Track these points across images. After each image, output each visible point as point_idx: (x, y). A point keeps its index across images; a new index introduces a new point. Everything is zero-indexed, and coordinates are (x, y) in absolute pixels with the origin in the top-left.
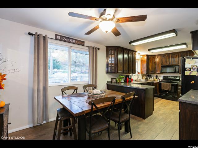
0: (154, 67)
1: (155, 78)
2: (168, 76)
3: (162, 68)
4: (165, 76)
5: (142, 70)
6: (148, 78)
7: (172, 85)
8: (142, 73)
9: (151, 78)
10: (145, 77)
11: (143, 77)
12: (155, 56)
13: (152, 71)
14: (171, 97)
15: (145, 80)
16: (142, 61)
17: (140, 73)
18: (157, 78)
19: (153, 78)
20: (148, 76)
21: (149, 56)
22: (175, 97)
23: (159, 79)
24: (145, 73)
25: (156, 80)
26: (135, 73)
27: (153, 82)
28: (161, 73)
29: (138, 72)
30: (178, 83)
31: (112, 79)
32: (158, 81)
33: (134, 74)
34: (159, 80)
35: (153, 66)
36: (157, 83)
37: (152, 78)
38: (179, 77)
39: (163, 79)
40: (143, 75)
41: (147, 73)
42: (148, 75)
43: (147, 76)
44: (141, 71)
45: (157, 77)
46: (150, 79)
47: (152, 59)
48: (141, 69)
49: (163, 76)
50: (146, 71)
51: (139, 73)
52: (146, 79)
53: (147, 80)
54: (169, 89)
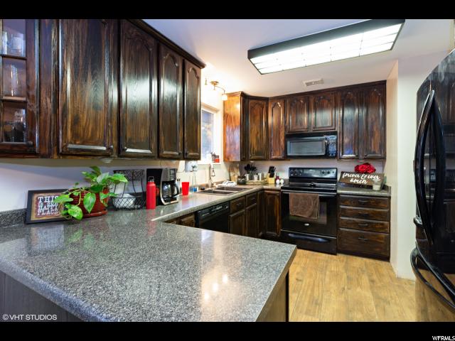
0: (264, 137)
1: (267, 174)
2: (303, 169)
3: (288, 143)
4: (294, 169)
5: (228, 149)
6: (247, 176)
7: (322, 199)
8: (226, 158)
9: (255, 177)
10: (239, 174)
11: (232, 174)
12: (266, 99)
13: (257, 153)
14: (320, 239)
15: (239, 183)
16: (227, 117)
17: (221, 158)
18: (272, 176)
19: (263, 175)
20: (245, 168)
21: (251, 101)
22: (329, 240)
23: (277, 178)
24: (236, 158)
25: (271, 180)
26: (198, 158)
27: (263, 190)
28: (287, 158)
29: (214, 156)
30: (339, 191)
31: (31, 194)
32: (276, 183)
33: (193, 163)
34: (278, 181)
35: (261, 136)
36: (275, 195)
37: (260, 174)
38: (335, 171)
39: (290, 177)
40: (231, 166)
41: (243, 160)
42: (246, 165)
43: (244, 171)
44: (225, 152)
45: (272, 171)
46: (251, 178)
47: (257, 108)
48: (225, 145)
49: (290, 169)
50: (239, 152)
51: (216, 158)
52: (241, 180)
53: (244, 183)
54: (313, 214)
